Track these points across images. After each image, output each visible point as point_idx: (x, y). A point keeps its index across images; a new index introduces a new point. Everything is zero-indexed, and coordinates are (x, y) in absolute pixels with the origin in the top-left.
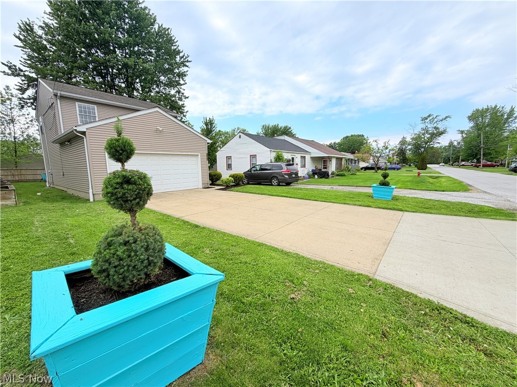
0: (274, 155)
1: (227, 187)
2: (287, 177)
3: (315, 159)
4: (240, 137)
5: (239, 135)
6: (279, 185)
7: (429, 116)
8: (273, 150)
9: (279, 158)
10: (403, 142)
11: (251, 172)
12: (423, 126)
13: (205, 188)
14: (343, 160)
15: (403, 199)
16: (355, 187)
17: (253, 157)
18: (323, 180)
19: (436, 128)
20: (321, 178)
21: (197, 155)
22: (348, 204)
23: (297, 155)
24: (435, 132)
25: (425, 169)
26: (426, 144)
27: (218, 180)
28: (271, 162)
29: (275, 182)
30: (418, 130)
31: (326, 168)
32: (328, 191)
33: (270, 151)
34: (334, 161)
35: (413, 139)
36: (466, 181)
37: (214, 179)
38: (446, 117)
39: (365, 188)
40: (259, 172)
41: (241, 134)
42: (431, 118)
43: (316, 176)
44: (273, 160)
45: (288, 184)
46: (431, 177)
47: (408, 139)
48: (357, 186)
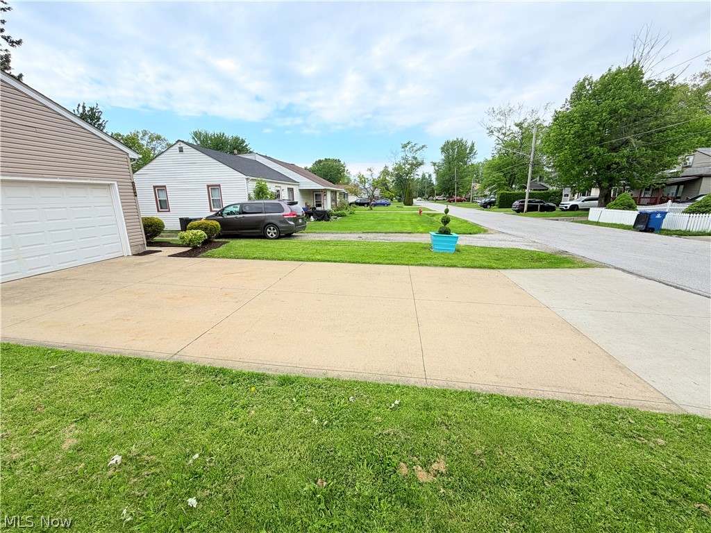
0: (253, 185)
2: (292, 223)
4: (181, 150)
5: (178, 145)
6: (279, 237)
7: (409, 143)
8: (251, 178)
9: (261, 193)
10: (385, 172)
11: (221, 215)
12: (403, 154)
13: (139, 255)
14: (338, 194)
16: (384, 234)
17: (214, 188)
19: (415, 159)
20: (320, 220)
21: (109, 185)
23: (283, 186)
24: (415, 162)
25: (409, 205)
26: (407, 175)
28: (250, 199)
29: (271, 232)
30: (399, 160)
31: (320, 205)
33: (247, 179)
35: (395, 169)
38: (423, 147)
40: (239, 216)
41: (183, 145)
42: (410, 145)
43: (312, 217)
44: (253, 195)
45: (288, 235)
47: (390, 169)
48: (386, 233)
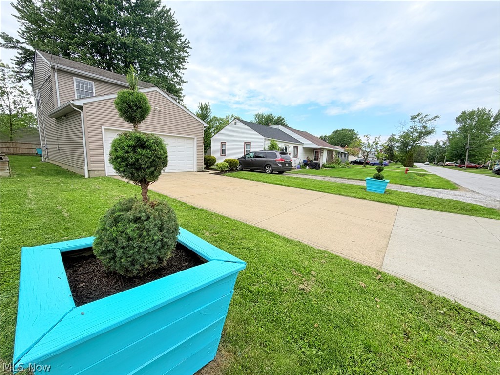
0: (268, 143)
1: (221, 171)
2: (280, 165)
3: (307, 150)
4: (236, 123)
5: (234, 121)
6: (272, 173)
7: (419, 115)
8: (267, 138)
9: (273, 147)
10: (392, 139)
11: (245, 158)
12: (412, 124)
13: (199, 172)
14: (334, 153)
15: (397, 194)
17: (248, 144)
18: (314, 170)
19: (425, 127)
20: (312, 169)
21: (193, 138)
22: (343, 195)
23: (290, 145)
24: (424, 131)
25: (411, 167)
26: (414, 142)
27: (212, 165)
28: (265, 150)
29: (268, 170)
30: (407, 128)
31: (317, 160)
32: (321, 182)
33: (265, 139)
34: (325, 153)
35: (401, 137)
36: (454, 180)
37: (209, 163)
38: (435, 117)
39: (356, 181)
40: (253, 159)
41: (237, 120)
42: (420, 117)
43: (307, 167)
44: (267, 149)
45: (281, 173)
46: (418, 174)
47: (397, 137)
